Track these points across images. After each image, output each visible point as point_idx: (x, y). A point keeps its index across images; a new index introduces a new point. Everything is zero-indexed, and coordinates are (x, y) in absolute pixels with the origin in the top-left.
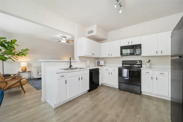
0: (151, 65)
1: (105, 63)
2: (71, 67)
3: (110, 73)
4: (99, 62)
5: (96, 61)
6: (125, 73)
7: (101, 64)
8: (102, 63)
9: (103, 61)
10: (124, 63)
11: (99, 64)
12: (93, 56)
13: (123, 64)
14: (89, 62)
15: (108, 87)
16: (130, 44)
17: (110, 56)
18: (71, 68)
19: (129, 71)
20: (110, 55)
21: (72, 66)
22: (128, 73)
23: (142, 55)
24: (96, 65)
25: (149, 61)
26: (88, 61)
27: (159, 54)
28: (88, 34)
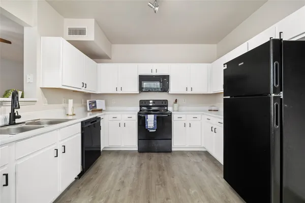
0: (179, 106)
1: (106, 105)
2: (17, 121)
3: (122, 125)
4: (95, 102)
5: (88, 101)
6: (151, 121)
7: (98, 108)
8: (100, 104)
9: (103, 101)
10: (143, 103)
11: (95, 106)
12: (83, 90)
13: (141, 106)
14: (74, 102)
15: (118, 153)
16: (154, 74)
17: (119, 92)
18: (15, 124)
19: (157, 117)
20: (119, 89)
21: (19, 117)
22: (156, 121)
23: (170, 93)
24: (88, 109)
25: (176, 101)
26: (71, 101)
27: (189, 92)
28: (70, 34)
